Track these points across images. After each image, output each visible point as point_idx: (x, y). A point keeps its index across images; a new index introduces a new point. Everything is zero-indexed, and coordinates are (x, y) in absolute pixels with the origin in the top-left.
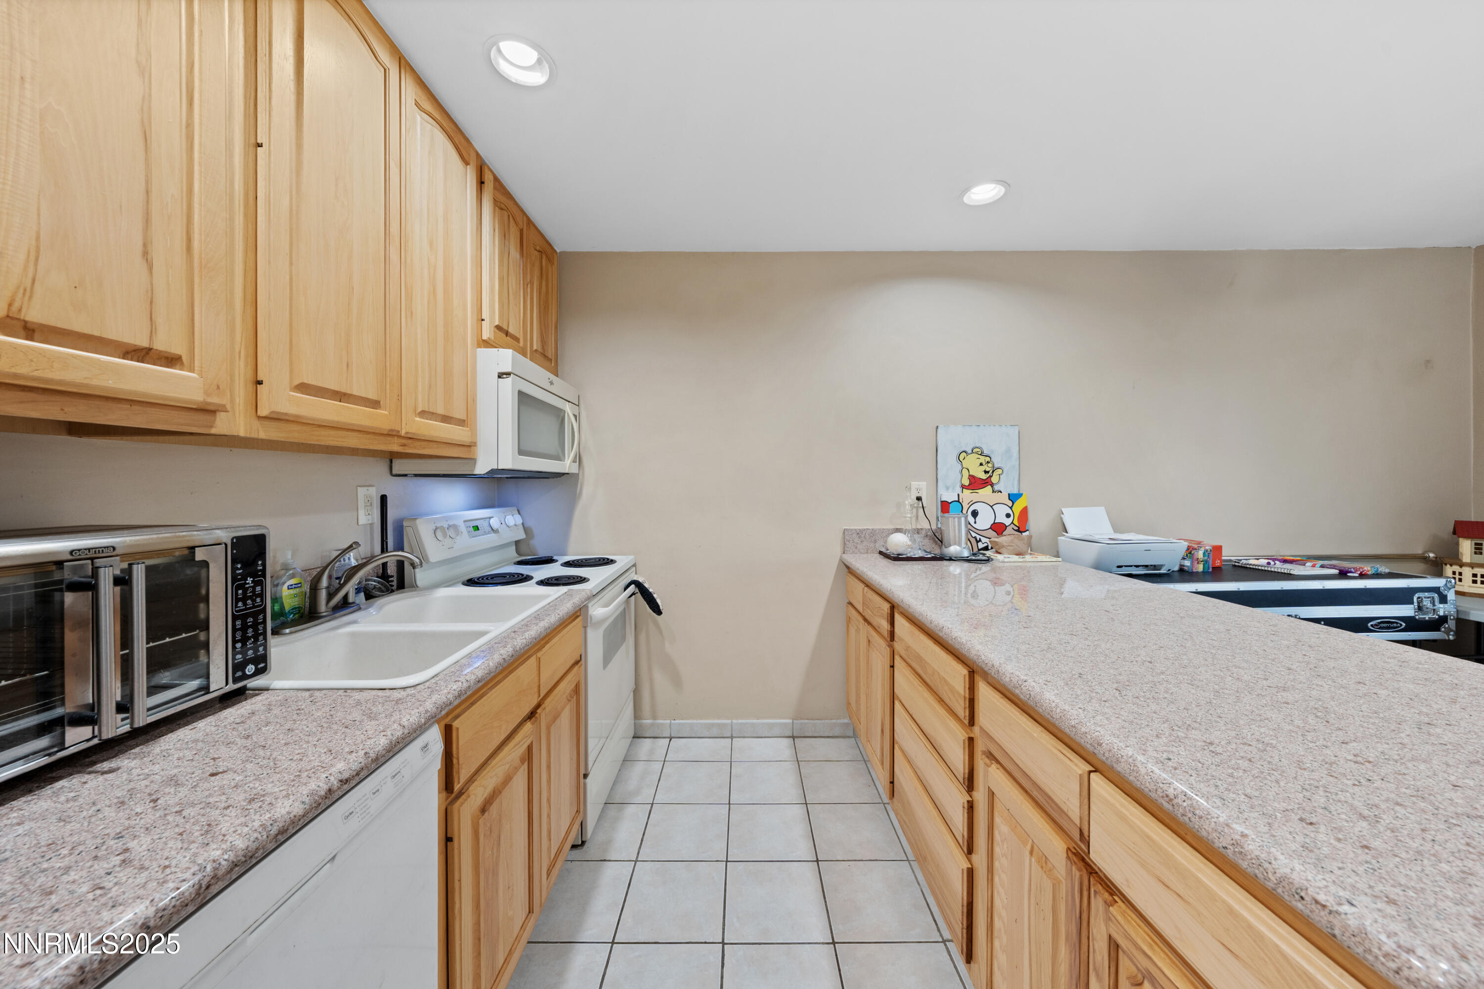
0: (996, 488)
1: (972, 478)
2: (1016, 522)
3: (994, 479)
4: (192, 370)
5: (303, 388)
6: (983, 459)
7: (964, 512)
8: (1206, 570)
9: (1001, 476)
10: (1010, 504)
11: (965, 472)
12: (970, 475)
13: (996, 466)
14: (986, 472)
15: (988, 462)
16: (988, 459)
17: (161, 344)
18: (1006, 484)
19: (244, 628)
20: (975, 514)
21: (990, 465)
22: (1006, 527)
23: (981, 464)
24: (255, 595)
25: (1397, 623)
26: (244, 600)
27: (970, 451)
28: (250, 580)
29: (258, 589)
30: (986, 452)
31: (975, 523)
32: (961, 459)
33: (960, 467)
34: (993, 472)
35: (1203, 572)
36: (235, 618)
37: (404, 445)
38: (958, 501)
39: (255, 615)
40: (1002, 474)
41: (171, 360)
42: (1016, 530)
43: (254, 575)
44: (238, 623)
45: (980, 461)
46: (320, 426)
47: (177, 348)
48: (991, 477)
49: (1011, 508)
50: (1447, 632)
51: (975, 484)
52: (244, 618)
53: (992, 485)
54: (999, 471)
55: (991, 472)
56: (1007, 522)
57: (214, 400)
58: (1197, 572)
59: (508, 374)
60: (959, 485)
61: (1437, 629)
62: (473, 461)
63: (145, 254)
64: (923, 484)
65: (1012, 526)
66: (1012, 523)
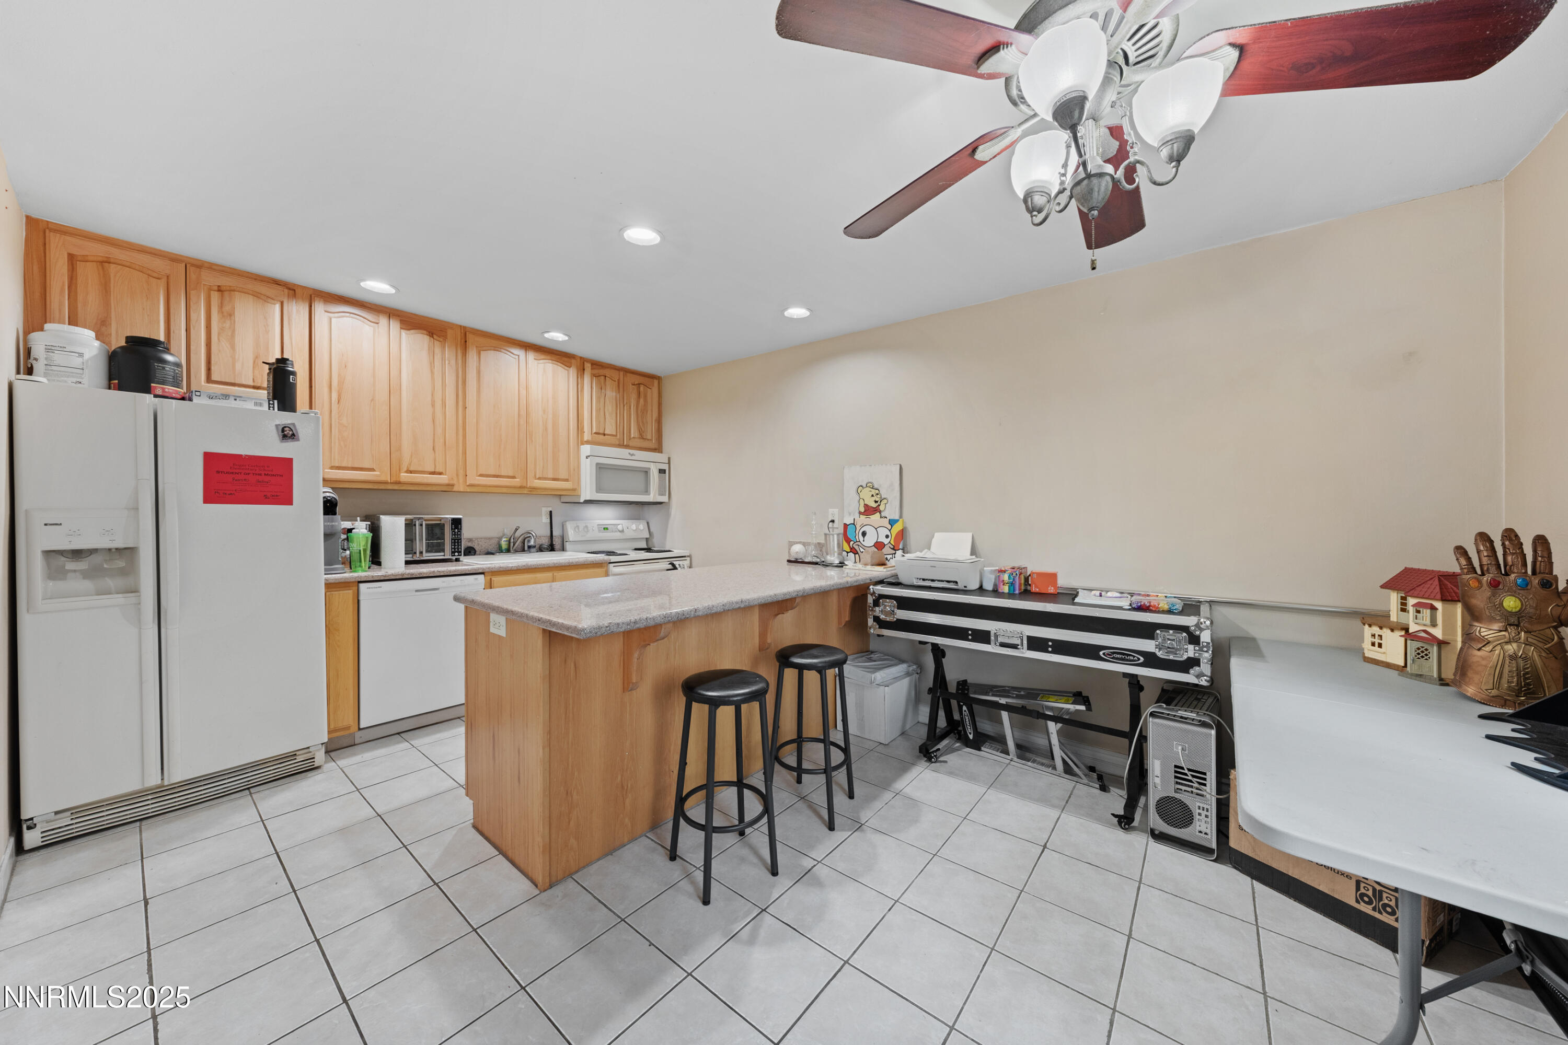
0: (883, 514)
1: (866, 506)
2: (892, 542)
3: (882, 508)
4: (446, 475)
5: (481, 475)
6: (874, 492)
7: (857, 532)
8: (1012, 592)
9: (887, 505)
10: (889, 527)
11: (861, 500)
12: (865, 504)
13: (883, 497)
14: (876, 502)
15: (877, 494)
16: (877, 491)
17: (437, 470)
18: (891, 511)
19: (455, 543)
20: (864, 534)
21: (879, 496)
22: (885, 545)
23: (872, 496)
24: (458, 535)
25: (1134, 657)
26: (455, 535)
27: (865, 486)
28: (456, 530)
29: (459, 533)
30: (876, 486)
31: (864, 541)
32: (859, 492)
33: (858, 498)
34: (881, 501)
35: (1008, 593)
36: (452, 539)
37: (531, 491)
38: (854, 524)
39: (458, 540)
40: (887, 503)
41: (440, 474)
42: (892, 548)
43: (458, 529)
44: (453, 541)
45: (871, 493)
46: (490, 487)
47: (441, 471)
48: (879, 505)
49: (890, 530)
50: (1198, 676)
51: (869, 511)
52: (455, 540)
53: (880, 512)
54: (885, 501)
55: (879, 501)
56: (886, 541)
57: (451, 482)
58: (1003, 593)
59: (589, 456)
60: (857, 511)
61: (1186, 671)
62: (579, 496)
63: (434, 449)
64: (836, 511)
65: (890, 545)
66: (890, 542)
